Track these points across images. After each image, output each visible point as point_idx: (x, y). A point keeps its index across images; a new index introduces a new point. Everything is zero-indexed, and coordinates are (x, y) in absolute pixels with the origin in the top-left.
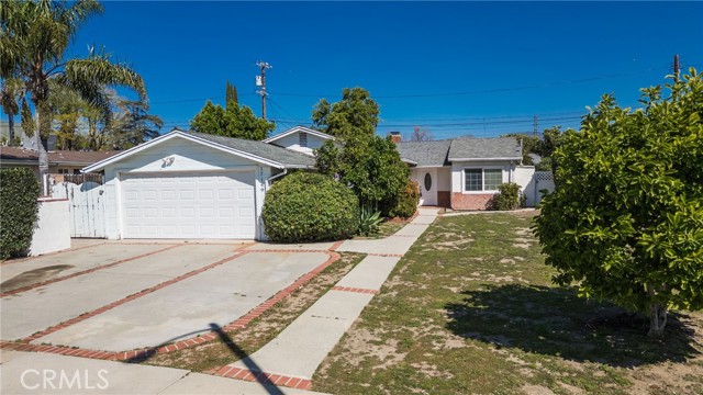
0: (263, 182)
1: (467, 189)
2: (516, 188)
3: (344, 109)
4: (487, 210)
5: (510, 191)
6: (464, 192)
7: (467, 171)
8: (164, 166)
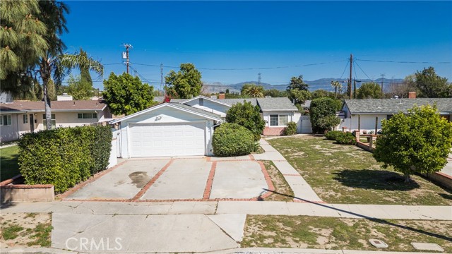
0: (209, 128)
1: (271, 125)
2: (295, 124)
3: (185, 77)
4: (281, 135)
5: (291, 126)
6: (270, 126)
7: (271, 116)
8: (156, 120)
